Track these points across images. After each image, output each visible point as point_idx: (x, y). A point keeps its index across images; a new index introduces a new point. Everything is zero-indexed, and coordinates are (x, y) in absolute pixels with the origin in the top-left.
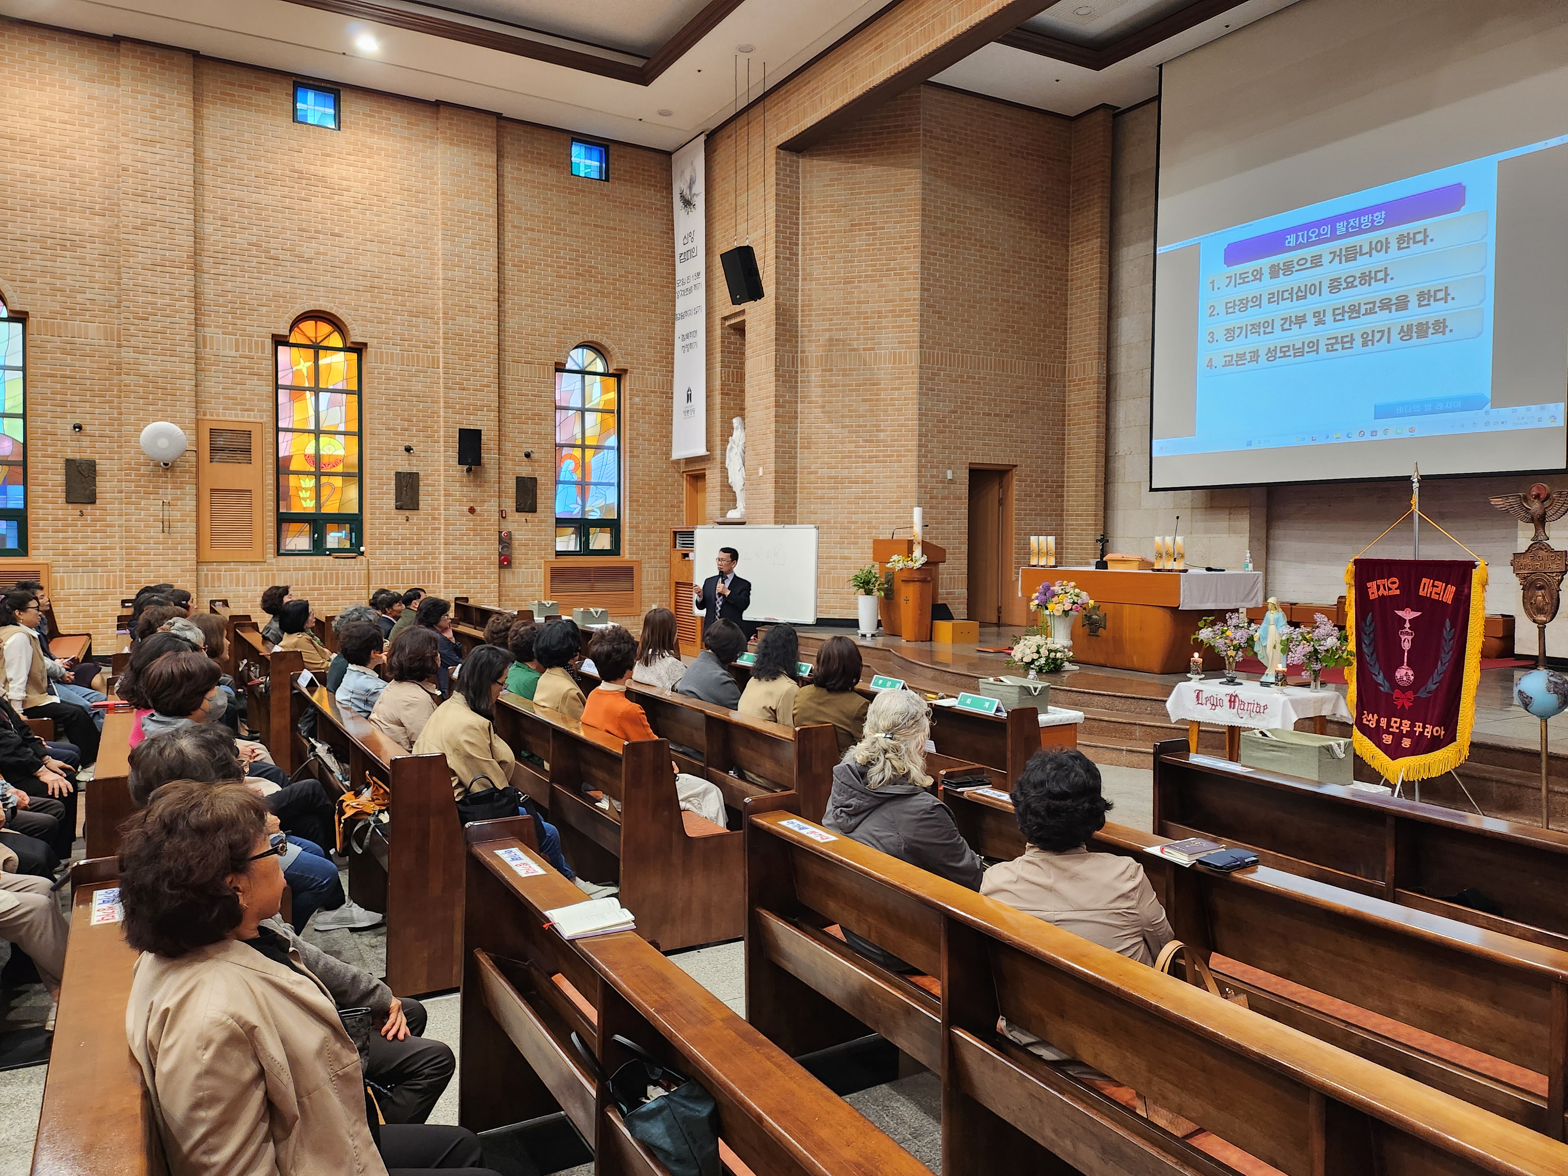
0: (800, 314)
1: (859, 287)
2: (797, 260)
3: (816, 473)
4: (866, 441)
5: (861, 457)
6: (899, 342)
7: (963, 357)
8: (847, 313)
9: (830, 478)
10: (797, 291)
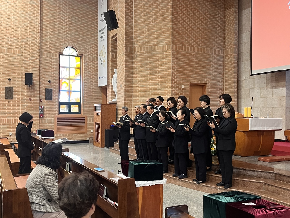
0: (133, 34)
1: (153, 25)
2: (133, 16)
3: (139, 86)
4: (155, 75)
5: (153, 81)
6: (165, 42)
7: (187, 47)
8: (149, 33)
9: (143, 88)
10: (132, 26)
